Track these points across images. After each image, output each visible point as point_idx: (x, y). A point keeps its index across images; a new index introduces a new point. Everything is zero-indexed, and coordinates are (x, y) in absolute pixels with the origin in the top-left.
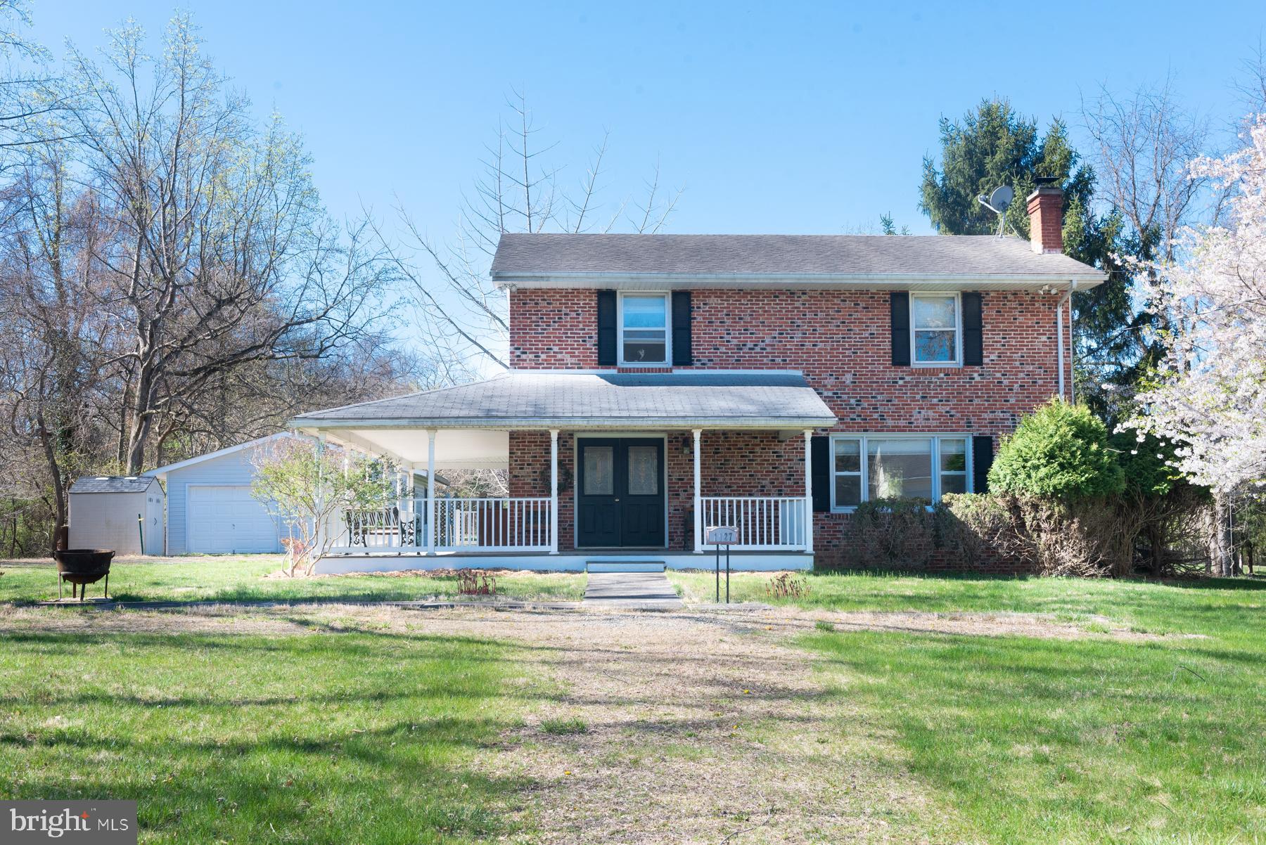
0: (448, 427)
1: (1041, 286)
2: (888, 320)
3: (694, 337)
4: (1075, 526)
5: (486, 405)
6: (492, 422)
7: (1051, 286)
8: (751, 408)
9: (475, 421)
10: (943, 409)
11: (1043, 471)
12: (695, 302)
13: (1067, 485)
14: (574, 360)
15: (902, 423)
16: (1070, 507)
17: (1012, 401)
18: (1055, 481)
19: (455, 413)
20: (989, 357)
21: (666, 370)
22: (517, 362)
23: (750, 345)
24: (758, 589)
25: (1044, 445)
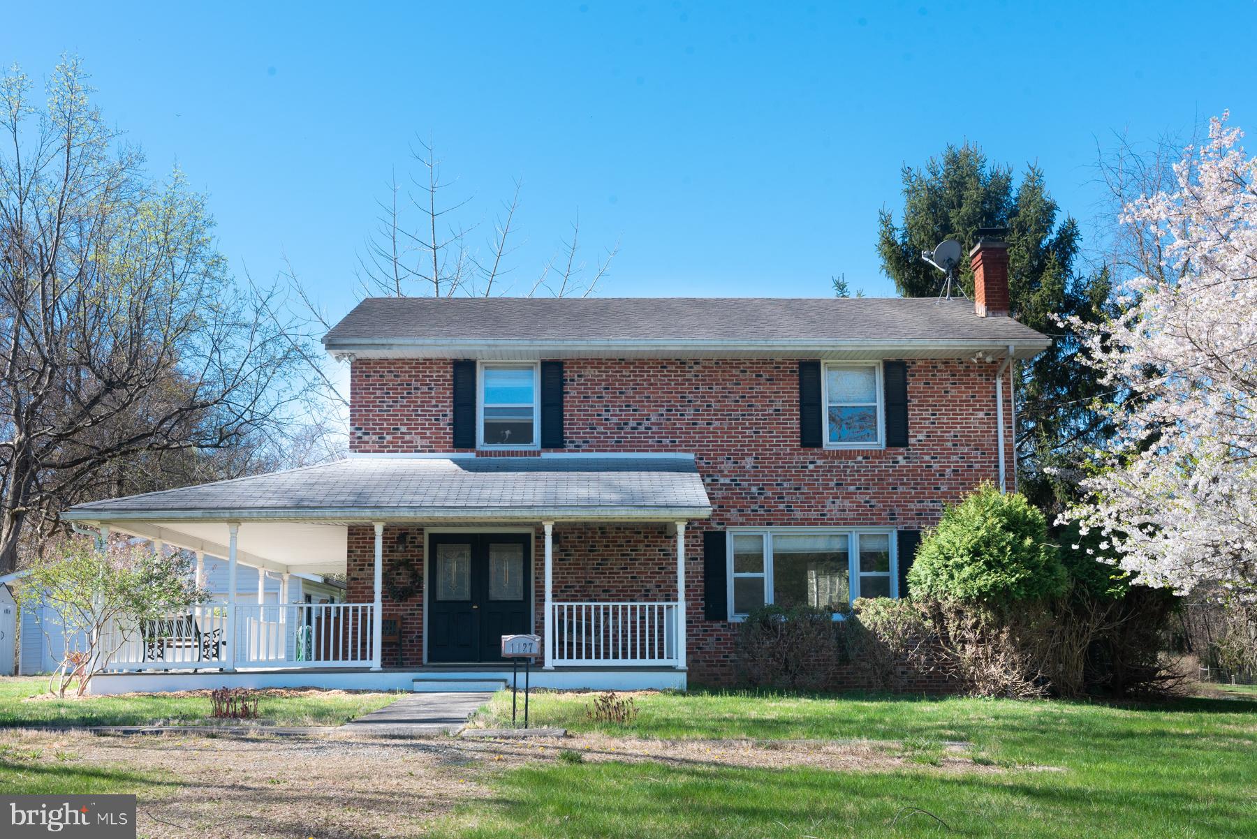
0: (251, 520)
1: (974, 353)
2: (796, 394)
3: (567, 415)
4: (1004, 636)
5: (301, 494)
6: (302, 513)
7: (986, 353)
8: (615, 497)
9: (281, 513)
10: (861, 499)
11: (967, 570)
12: (568, 374)
13: (994, 586)
14: (425, 442)
15: (813, 515)
16: (999, 613)
17: (944, 488)
18: (980, 582)
19: (261, 503)
20: (917, 437)
21: (534, 454)
22: (358, 445)
23: (632, 423)
25: (966, 540)
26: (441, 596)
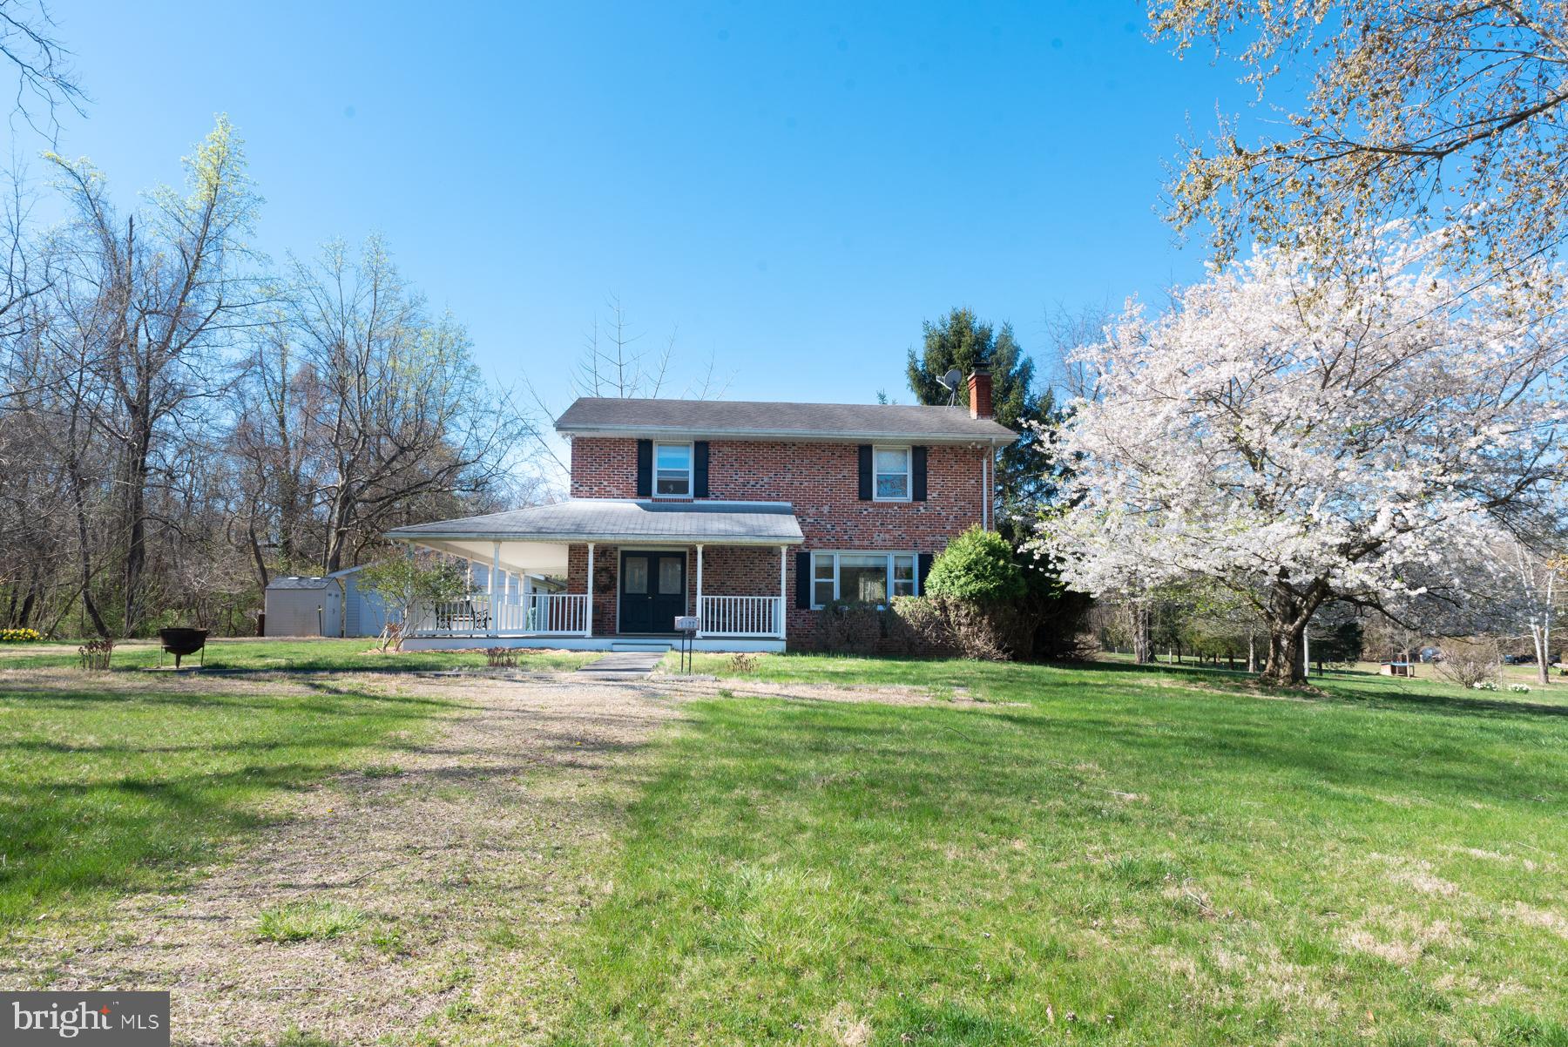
0: (508, 540)
1: (970, 443)
2: (856, 466)
3: (711, 476)
4: (985, 622)
5: (541, 524)
6: (542, 536)
7: (977, 443)
8: (742, 530)
9: (528, 536)
10: (896, 533)
11: (963, 580)
12: (712, 450)
13: (980, 590)
14: (619, 492)
15: (866, 543)
16: (982, 607)
17: (949, 528)
18: (971, 587)
19: (515, 529)
20: (932, 495)
21: (689, 501)
22: (576, 493)
23: (752, 483)
24: (721, 666)
25: (962, 561)
26: (628, 591)
